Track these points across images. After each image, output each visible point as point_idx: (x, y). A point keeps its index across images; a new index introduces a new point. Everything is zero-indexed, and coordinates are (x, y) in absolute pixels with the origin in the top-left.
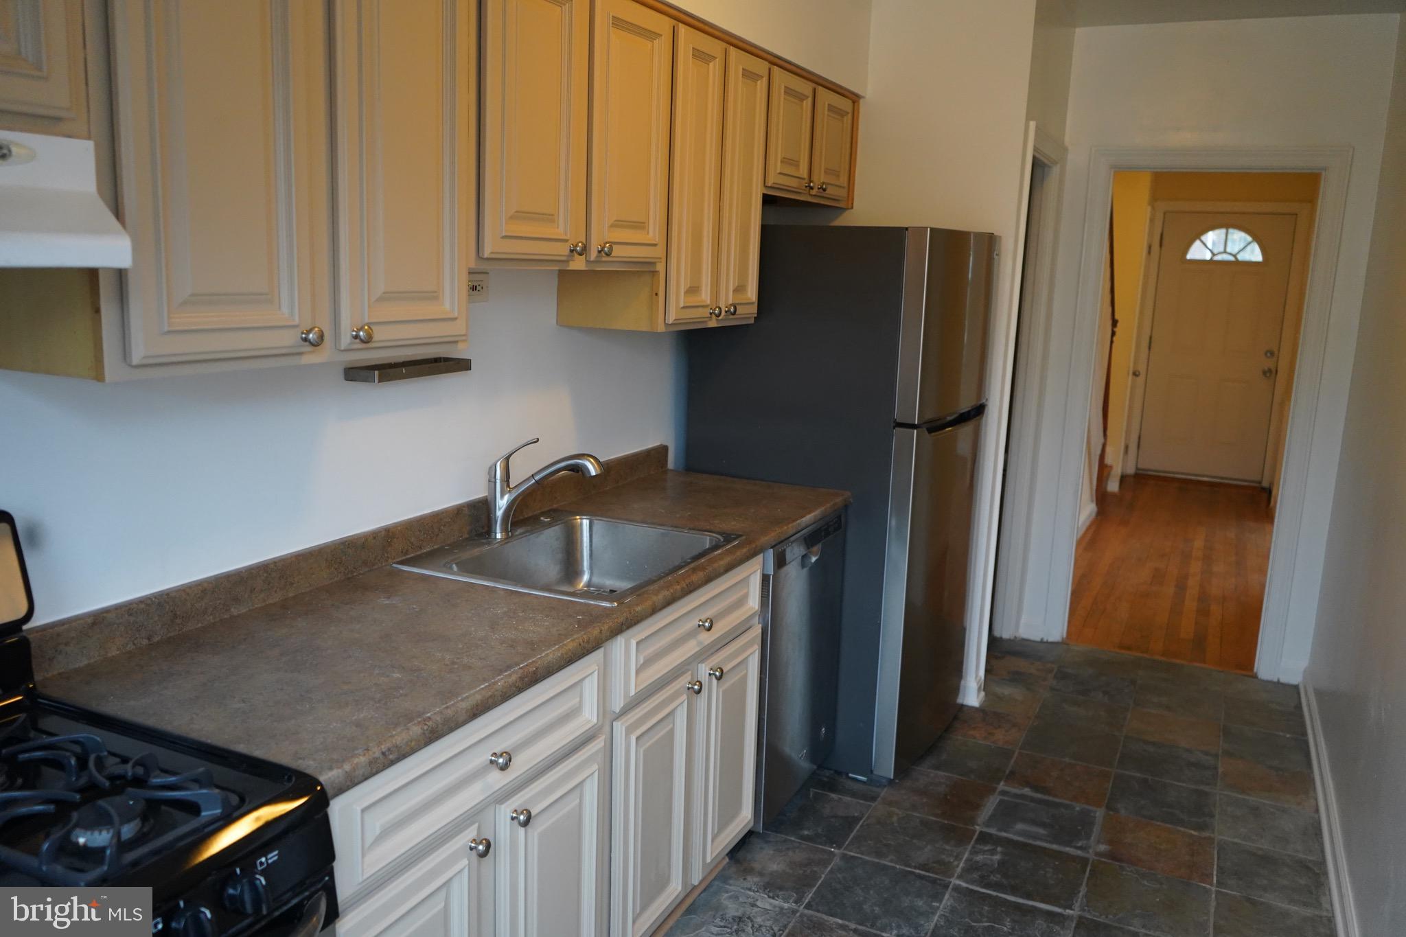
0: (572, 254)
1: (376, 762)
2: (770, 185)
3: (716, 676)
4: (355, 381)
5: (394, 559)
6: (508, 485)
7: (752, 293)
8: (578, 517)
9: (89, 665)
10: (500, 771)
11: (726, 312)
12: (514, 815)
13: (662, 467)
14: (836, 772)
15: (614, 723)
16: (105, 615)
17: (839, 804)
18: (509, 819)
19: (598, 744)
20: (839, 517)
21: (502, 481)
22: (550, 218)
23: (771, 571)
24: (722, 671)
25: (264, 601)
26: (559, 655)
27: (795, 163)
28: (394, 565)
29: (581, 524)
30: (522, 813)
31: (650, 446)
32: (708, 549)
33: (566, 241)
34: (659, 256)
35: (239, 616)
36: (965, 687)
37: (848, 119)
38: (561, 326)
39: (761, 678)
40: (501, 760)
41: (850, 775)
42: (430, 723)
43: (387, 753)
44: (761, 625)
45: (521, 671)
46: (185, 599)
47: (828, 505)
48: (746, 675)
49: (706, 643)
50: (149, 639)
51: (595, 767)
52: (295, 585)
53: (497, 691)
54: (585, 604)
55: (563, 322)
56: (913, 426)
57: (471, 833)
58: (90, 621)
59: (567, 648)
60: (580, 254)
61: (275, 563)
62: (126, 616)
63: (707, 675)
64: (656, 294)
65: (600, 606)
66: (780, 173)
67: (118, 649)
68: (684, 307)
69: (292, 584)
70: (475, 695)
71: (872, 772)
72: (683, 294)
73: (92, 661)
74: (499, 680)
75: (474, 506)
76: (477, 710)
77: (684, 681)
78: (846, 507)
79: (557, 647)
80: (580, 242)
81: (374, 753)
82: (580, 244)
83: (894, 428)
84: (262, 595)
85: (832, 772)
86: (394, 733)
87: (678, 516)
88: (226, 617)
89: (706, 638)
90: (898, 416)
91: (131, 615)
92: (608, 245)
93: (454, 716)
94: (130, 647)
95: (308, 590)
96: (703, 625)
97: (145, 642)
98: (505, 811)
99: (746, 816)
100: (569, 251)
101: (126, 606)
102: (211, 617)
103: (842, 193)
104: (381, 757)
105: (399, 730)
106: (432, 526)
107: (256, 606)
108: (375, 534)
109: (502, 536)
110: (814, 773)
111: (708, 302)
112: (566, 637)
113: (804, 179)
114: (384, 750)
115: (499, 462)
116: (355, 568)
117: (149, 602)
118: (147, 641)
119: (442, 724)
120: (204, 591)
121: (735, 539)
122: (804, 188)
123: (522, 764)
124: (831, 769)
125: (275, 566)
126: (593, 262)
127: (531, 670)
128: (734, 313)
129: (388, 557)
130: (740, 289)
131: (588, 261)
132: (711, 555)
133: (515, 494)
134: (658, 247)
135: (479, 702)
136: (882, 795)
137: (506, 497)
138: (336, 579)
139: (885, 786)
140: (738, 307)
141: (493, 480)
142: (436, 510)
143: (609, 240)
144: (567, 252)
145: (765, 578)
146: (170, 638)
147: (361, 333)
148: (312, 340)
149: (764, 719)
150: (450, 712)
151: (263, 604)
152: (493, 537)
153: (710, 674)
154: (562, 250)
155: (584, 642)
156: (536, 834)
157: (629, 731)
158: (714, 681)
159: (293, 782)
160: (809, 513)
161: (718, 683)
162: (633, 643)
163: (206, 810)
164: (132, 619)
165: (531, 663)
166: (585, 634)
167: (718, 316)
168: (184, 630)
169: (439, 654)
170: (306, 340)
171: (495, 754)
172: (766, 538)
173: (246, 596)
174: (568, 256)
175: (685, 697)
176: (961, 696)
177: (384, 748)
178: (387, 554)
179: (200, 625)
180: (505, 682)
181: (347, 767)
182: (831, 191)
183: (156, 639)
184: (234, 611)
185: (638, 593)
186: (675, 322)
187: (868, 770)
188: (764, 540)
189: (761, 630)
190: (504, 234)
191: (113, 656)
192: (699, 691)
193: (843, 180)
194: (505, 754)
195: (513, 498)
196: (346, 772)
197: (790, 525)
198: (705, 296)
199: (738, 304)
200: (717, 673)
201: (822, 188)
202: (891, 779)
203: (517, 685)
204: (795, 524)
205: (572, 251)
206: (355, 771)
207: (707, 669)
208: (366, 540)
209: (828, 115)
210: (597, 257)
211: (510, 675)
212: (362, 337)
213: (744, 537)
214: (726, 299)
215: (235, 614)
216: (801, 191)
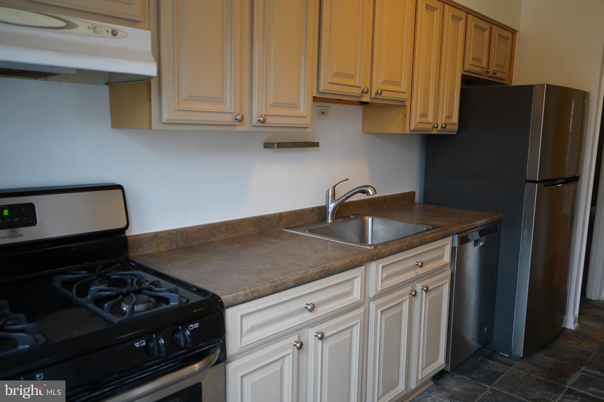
0: (362, 93)
1: (247, 295)
2: (466, 70)
3: (424, 290)
4: (267, 148)
5: (283, 227)
6: (334, 199)
7: (455, 119)
8: (367, 217)
9: (152, 253)
10: (309, 312)
11: (441, 127)
12: (316, 334)
13: (412, 202)
14: (493, 351)
15: (370, 302)
16: (160, 233)
17: (493, 365)
18: (314, 336)
19: (361, 310)
20: (496, 226)
21: (331, 197)
22: (352, 77)
23: (456, 245)
24: (427, 288)
25: (225, 237)
26: (341, 264)
27: (480, 61)
28: (282, 229)
29: (368, 220)
30: (320, 333)
31: (407, 191)
32: (424, 231)
33: (360, 87)
34: (407, 98)
35: (213, 241)
36: (567, 319)
37: (509, 41)
38: (364, 133)
39: (450, 296)
40: (309, 307)
41: (500, 353)
42: (275, 283)
43: (253, 292)
44: (450, 271)
45: (321, 268)
46: (192, 231)
47: (490, 218)
48: (442, 293)
49: (420, 273)
50: (176, 246)
51: (359, 321)
52: (238, 232)
53: (308, 275)
54: (359, 247)
55: (365, 132)
56: (536, 182)
57: (295, 338)
58: (154, 235)
59: (345, 262)
60: (366, 93)
61: (230, 221)
62: (168, 235)
63: (421, 289)
64: (406, 116)
65: (365, 248)
66: (471, 64)
67: (164, 248)
68: (419, 123)
69: (237, 231)
70: (298, 275)
71: (511, 352)
72: (418, 117)
73: (153, 251)
74: (310, 271)
75: (320, 208)
76: (298, 281)
77: (408, 289)
78: (500, 221)
79: (340, 261)
80: (366, 88)
81: (247, 291)
82: (366, 89)
83: (526, 183)
84: (224, 234)
85: (491, 351)
86: (258, 285)
87: (414, 219)
88: (208, 241)
89: (420, 271)
90: (528, 177)
91: (170, 235)
92: (380, 90)
93: (287, 282)
94: (169, 248)
95: (244, 235)
96: (418, 264)
97: (175, 247)
98: (312, 333)
99: (441, 362)
100: (361, 92)
101: (168, 231)
102: (202, 241)
103: (506, 76)
104: (250, 293)
105: (260, 284)
106: (300, 214)
107: (222, 239)
108: (274, 215)
109: (331, 221)
110: (480, 349)
111: (432, 121)
112: (346, 258)
113: (484, 68)
114: (252, 291)
115: (330, 189)
116: (265, 228)
117: (177, 231)
118: (176, 247)
119: (280, 284)
120: (200, 229)
121: (438, 228)
122: (485, 73)
123: (320, 311)
124: (490, 349)
125: (230, 223)
126: (373, 98)
127: (326, 268)
128: (445, 128)
129: (280, 226)
130: (449, 117)
131: (371, 98)
132: (425, 233)
133: (337, 203)
134: (406, 93)
135: (299, 278)
136: (516, 364)
137: (333, 204)
138: (256, 232)
139: (518, 360)
140: (447, 125)
141: (328, 196)
142: (303, 208)
143: (381, 89)
144: (360, 92)
145: (453, 249)
146: (185, 246)
147: (261, 118)
148: (238, 119)
149: (452, 316)
150: (285, 280)
151: (225, 238)
152: (327, 221)
153: (422, 289)
154: (358, 91)
155: (354, 261)
156: (327, 346)
157: (377, 307)
158: (424, 293)
159: (209, 297)
160: (478, 221)
161: (426, 294)
162: (380, 266)
163: (173, 302)
164: (170, 237)
165: (327, 266)
166: (355, 257)
167: (437, 128)
168: (191, 244)
169: (288, 260)
170: (236, 119)
171: (308, 304)
172: (454, 229)
173: (217, 234)
174: (361, 94)
175: (408, 297)
176: (564, 323)
177: (252, 290)
178: (279, 224)
179: (197, 243)
180: (313, 272)
181: (234, 295)
182: (498, 75)
183: (180, 246)
184: (212, 240)
185: (384, 244)
186: (415, 129)
187: (509, 350)
188: (453, 229)
189: (450, 273)
190: (329, 82)
191: (162, 251)
192: (415, 295)
193: (506, 70)
194: (311, 304)
195: (336, 204)
196: (233, 297)
197: (468, 225)
198: (430, 119)
199: (447, 124)
200: (425, 289)
201: (494, 73)
202: (521, 357)
203: (319, 274)
204: (470, 224)
205: (363, 92)
206: (237, 297)
207: (420, 286)
208: (270, 217)
209: (498, 39)
210: (375, 96)
211: (316, 269)
212: (261, 120)
213: (443, 228)
214: (441, 121)
215: (213, 240)
216: (483, 74)
